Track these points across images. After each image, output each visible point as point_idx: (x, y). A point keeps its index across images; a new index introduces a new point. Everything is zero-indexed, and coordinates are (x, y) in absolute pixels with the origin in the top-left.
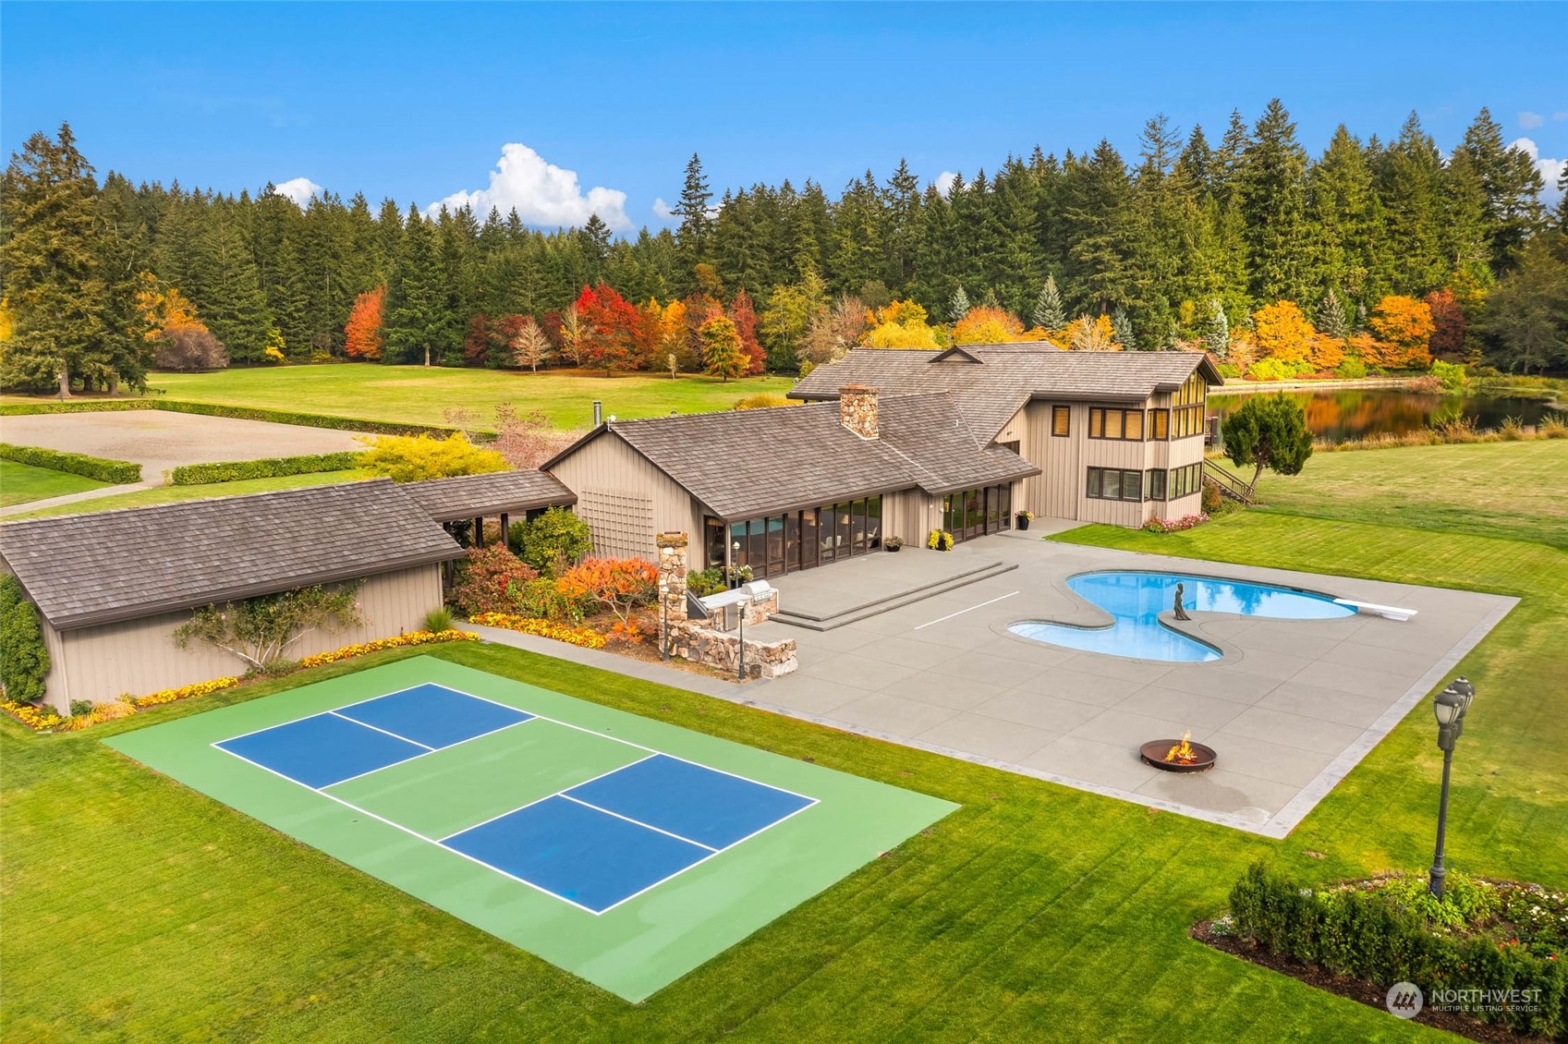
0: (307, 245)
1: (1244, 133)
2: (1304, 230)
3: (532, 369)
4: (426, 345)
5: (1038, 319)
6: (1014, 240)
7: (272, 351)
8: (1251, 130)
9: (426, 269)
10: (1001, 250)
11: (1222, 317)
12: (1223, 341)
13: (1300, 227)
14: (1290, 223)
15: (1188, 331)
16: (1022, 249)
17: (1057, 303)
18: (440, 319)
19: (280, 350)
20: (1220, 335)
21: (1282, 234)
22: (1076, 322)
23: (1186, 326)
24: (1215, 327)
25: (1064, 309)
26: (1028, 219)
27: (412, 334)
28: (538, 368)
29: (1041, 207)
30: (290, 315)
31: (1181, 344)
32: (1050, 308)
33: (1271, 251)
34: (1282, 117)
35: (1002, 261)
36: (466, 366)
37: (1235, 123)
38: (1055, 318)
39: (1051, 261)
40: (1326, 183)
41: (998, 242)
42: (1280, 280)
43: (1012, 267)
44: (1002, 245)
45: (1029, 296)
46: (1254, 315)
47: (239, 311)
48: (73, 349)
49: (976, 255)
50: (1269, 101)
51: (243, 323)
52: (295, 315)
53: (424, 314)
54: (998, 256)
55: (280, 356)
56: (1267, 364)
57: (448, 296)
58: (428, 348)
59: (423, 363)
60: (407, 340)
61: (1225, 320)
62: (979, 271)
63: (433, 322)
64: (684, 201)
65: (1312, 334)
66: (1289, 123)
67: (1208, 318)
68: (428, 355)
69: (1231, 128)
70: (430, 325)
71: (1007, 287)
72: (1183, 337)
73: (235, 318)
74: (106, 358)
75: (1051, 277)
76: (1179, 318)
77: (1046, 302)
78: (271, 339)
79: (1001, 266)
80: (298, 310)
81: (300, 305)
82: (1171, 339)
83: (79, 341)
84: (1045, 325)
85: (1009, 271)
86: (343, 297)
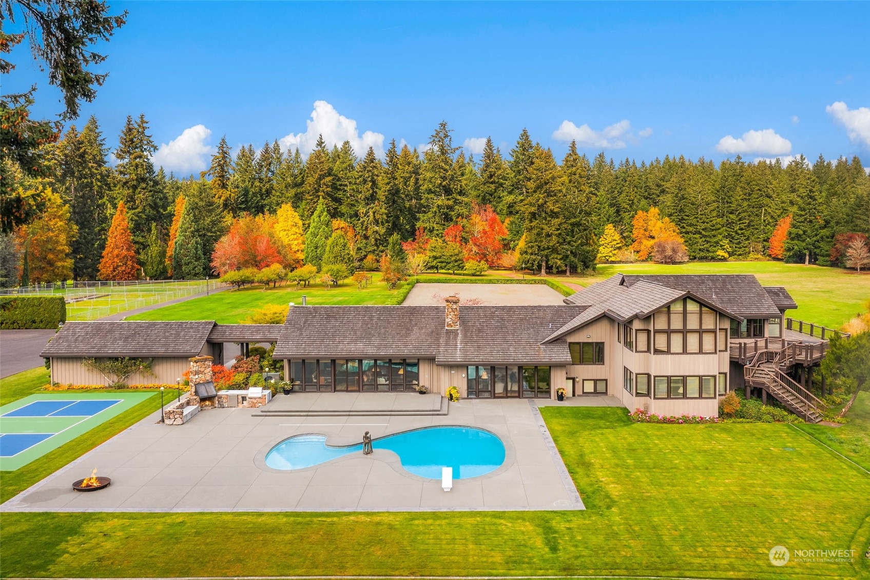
0: (752, 191)
3: (857, 270)
4: (807, 252)
7: (721, 253)
18: (816, 235)
19: (727, 252)
27: (797, 245)
28: (862, 269)
30: (736, 232)
36: (831, 266)
47: (703, 229)
48: (545, 252)
51: (705, 236)
52: (740, 232)
53: (805, 232)
55: (726, 255)
57: (824, 220)
58: (807, 254)
59: (804, 263)
60: (793, 248)
63: (811, 237)
68: (807, 258)
70: (808, 239)
73: (700, 233)
74: (559, 257)
78: (722, 245)
80: (742, 229)
81: (742, 226)
83: (548, 248)
86: (771, 221)
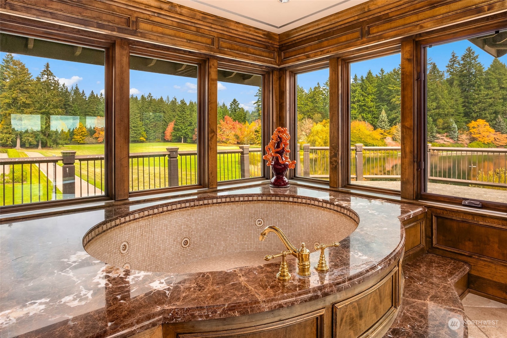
0: (157, 109)
1: (457, 59)
2: (486, 93)
4: (182, 137)
5: (379, 126)
6: (368, 98)
7: (142, 138)
8: (459, 59)
9: (183, 114)
10: (363, 101)
11: (455, 125)
12: (456, 134)
13: (484, 92)
14: (480, 91)
15: (441, 130)
16: (372, 101)
17: (386, 119)
18: (186, 129)
19: (145, 138)
20: (455, 132)
21: (477, 94)
22: (394, 127)
23: (439, 129)
24: (452, 129)
25: (389, 122)
26: (374, 90)
27: (178, 134)
29: (379, 86)
30: (149, 129)
31: (438, 135)
32: (383, 121)
33: (472, 101)
34: (473, 53)
35: (364, 105)
36: (193, 143)
37: (453, 56)
38: (386, 125)
39: (383, 105)
40: (493, 76)
41: (363, 99)
42: (477, 112)
43: (368, 107)
44: (364, 100)
45: (375, 118)
46: (467, 125)
47: (133, 127)
49: (354, 104)
50: (467, 48)
51: (134, 130)
52: (151, 128)
53: (182, 127)
54: (363, 104)
55: (145, 140)
56: (476, 143)
59: (181, 142)
60: (176, 135)
61: (456, 126)
62: (355, 109)
63: (184, 130)
64: (258, 92)
65: (494, 133)
66: (475, 55)
67: (449, 126)
68: (183, 139)
69: (452, 57)
71: (366, 114)
72: (439, 133)
73: (132, 129)
74: (31, 135)
75: (383, 111)
76: (436, 125)
77: (382, 119)
78: (142, 135)
79: (364, 107)
81: (152, 126)
82: (434, 133)
84: (381, 128)
85: (367, 109)
86: (165, 124)
